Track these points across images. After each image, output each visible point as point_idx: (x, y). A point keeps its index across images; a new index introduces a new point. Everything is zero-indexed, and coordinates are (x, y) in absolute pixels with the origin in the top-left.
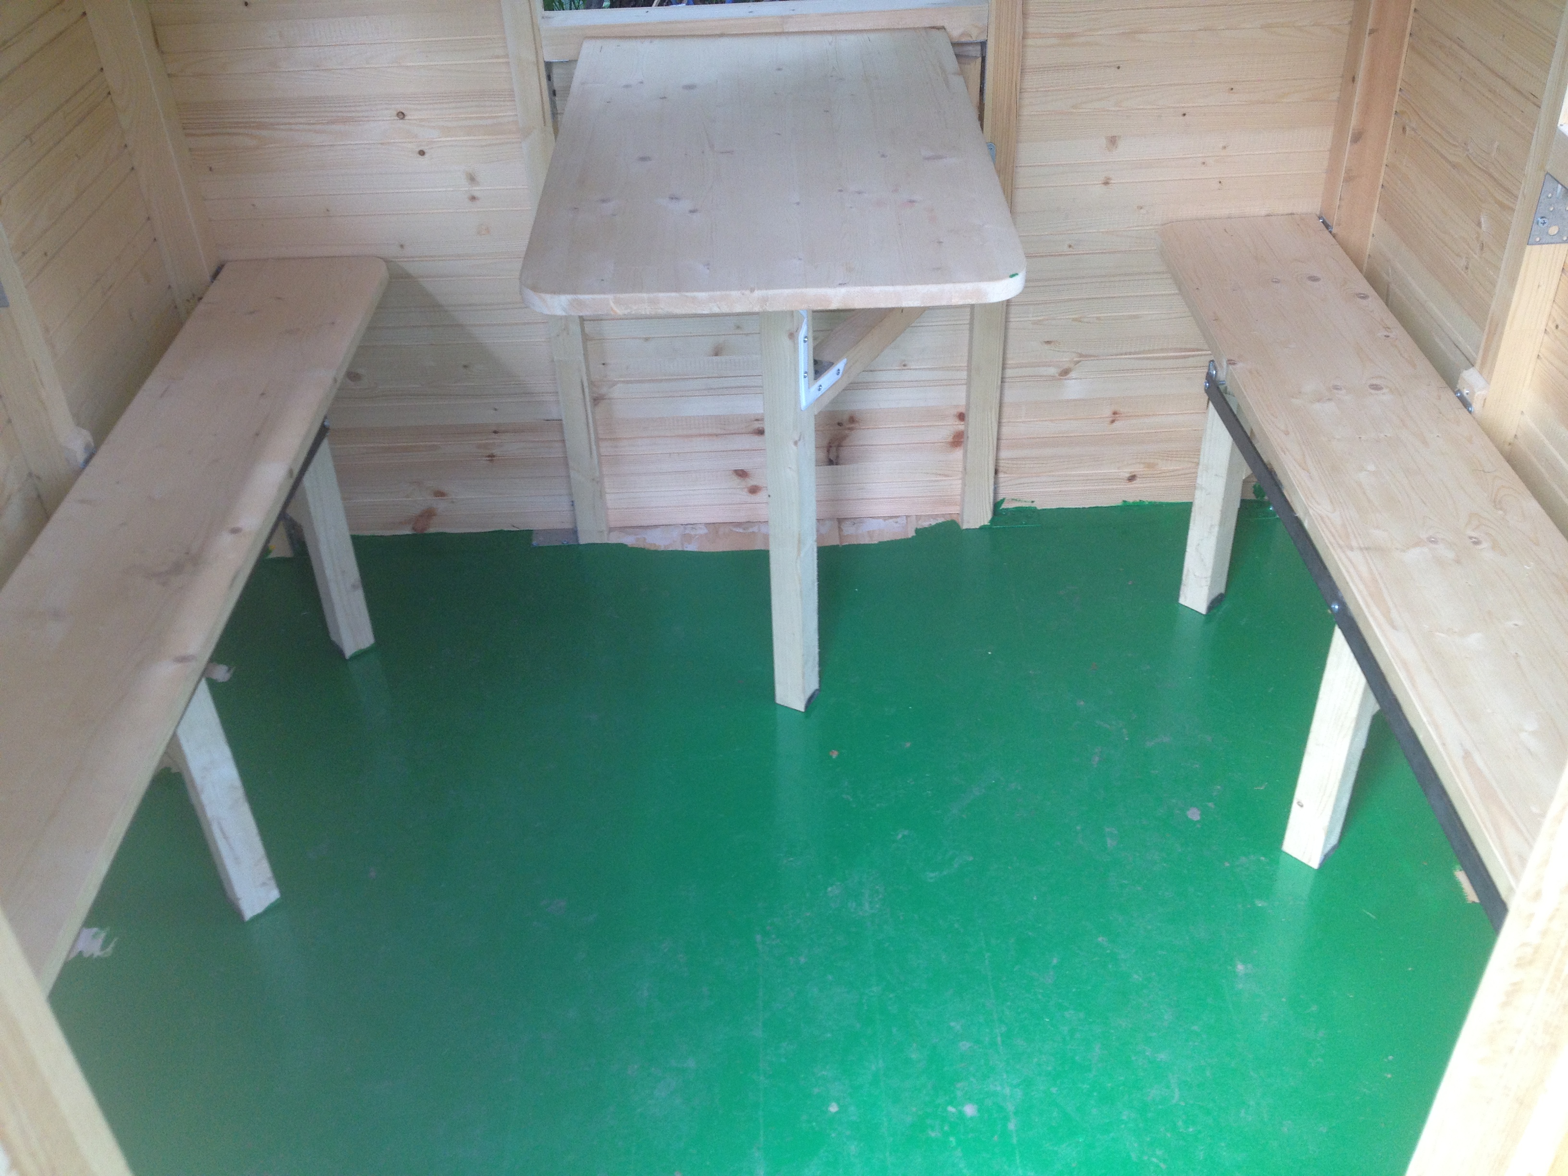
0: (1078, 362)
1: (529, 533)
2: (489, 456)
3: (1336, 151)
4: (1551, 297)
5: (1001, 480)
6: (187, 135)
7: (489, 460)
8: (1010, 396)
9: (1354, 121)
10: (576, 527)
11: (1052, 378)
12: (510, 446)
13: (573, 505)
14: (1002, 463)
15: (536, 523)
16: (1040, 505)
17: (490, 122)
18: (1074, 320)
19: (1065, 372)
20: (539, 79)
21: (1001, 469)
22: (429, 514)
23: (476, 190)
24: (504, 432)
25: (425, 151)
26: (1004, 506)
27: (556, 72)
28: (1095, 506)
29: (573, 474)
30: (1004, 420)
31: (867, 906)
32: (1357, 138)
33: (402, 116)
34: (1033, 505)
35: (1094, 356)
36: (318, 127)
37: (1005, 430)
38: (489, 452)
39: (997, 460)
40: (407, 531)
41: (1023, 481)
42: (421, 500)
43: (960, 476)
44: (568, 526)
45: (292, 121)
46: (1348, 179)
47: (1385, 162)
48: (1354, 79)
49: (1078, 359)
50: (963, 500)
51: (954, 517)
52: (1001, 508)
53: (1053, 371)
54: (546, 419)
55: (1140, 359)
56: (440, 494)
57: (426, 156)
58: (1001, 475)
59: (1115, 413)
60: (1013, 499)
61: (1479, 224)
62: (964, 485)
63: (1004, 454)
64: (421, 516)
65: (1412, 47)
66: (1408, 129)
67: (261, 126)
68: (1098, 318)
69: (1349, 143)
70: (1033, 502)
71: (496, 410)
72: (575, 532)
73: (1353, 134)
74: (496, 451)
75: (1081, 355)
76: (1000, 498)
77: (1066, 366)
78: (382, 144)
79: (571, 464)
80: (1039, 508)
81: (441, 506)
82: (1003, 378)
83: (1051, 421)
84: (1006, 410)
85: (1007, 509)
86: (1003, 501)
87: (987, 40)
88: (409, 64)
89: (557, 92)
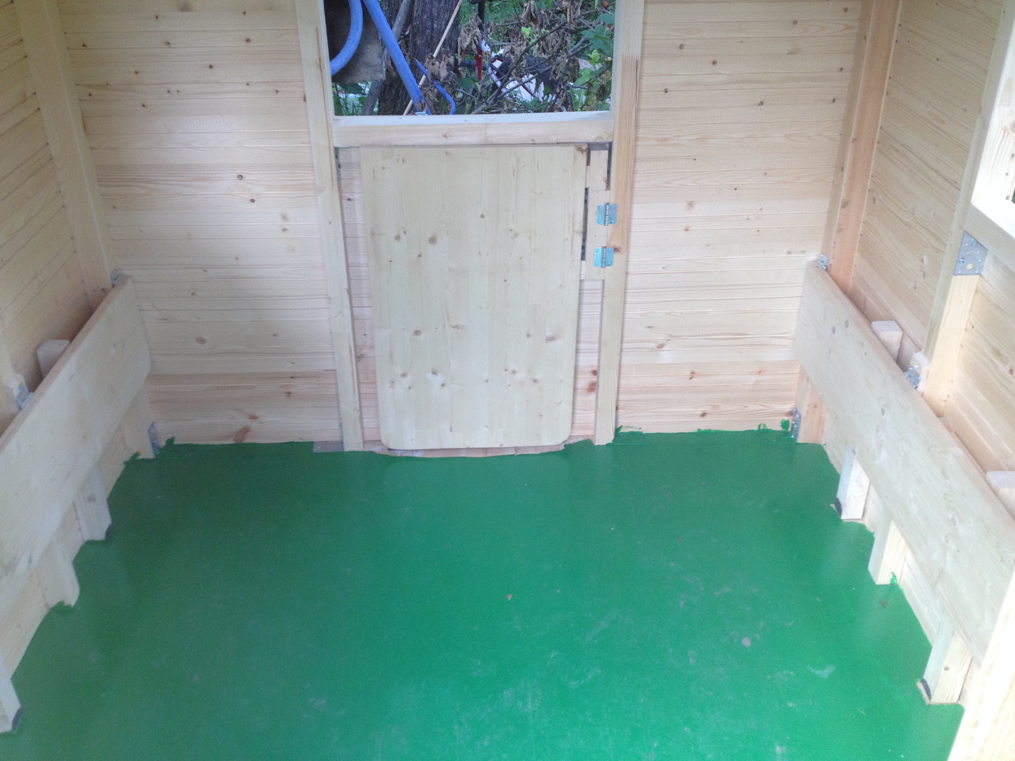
0: (669, 340)
1: (312, 443)
2: (287, 393)
3: (831, 214)
4: (969, 307)
5: (620, 414)
6: (101, 186)
7: (287, 396)
8: (626, 360)
9: (843, 195)
10: (342, 440)
11: (652, 350)
12: (301, 387)
13: (341, 426)
14: (621, 403)
15: (315, 437)
16: (645, 430)
17: (298, 183)
18: (667, 314)
19: (661, 346)
20: (330, 157)
21: (620, 407)
22: (245, 431)
23: (286, 225)
24: (298, 377)
25: (255, 199)
26: (622, 431)
27: (341, 153)
28: (680, 432)
29: (342, 405)
30: (622, 376)
31: (530, 706)
32: (845, 205)
33: (240, 178)
34: (641, 430)
35: (679, 337)
36: (185, 183)
37: (623, 382)
38: (288, 391)
39: (617, 400)
40: (231, 442)
41: (634, 414)
42: (240, 422)
43: (593, 411)
44: (338, 439)
45: (168, 178)
46: (840, 230)
47: (862, 220)
48: (842, 169)
49: (668, 338)
50: (595, 426)
51: (590, 437)
52: (620, 432)
53: (653, 345)
54: (326, 369)
55: (708, 339)
56: (253, 417)
57: (256, 202)
58: (620, 411)
59: (692, 373)
60: (628, 427)
61: (922, 261)
62: (596, 417)
63: (621, 397)
64: (240, 431)
65: (879, 150)
66: (877, 200)
67: (148, 181)
68: (682, 313)
69: (840, 208)
70: (640, 428)
71: (293, 363)
72: (341, 443)
73: (842, 202)
74: (292, 390)
75: (671, 336)
76: (619, 425)
77: (661, 342)
78: (227, 194)
79: (341, 399)
80: (644, 433)
81: (254, 425)
82: (621, 349)
83: (652, 377)
84: (623, 370)
85: (624, 433)
86: (621, 427)
87: (613, 141)
88: (247, 146)
89: (341, 166)
